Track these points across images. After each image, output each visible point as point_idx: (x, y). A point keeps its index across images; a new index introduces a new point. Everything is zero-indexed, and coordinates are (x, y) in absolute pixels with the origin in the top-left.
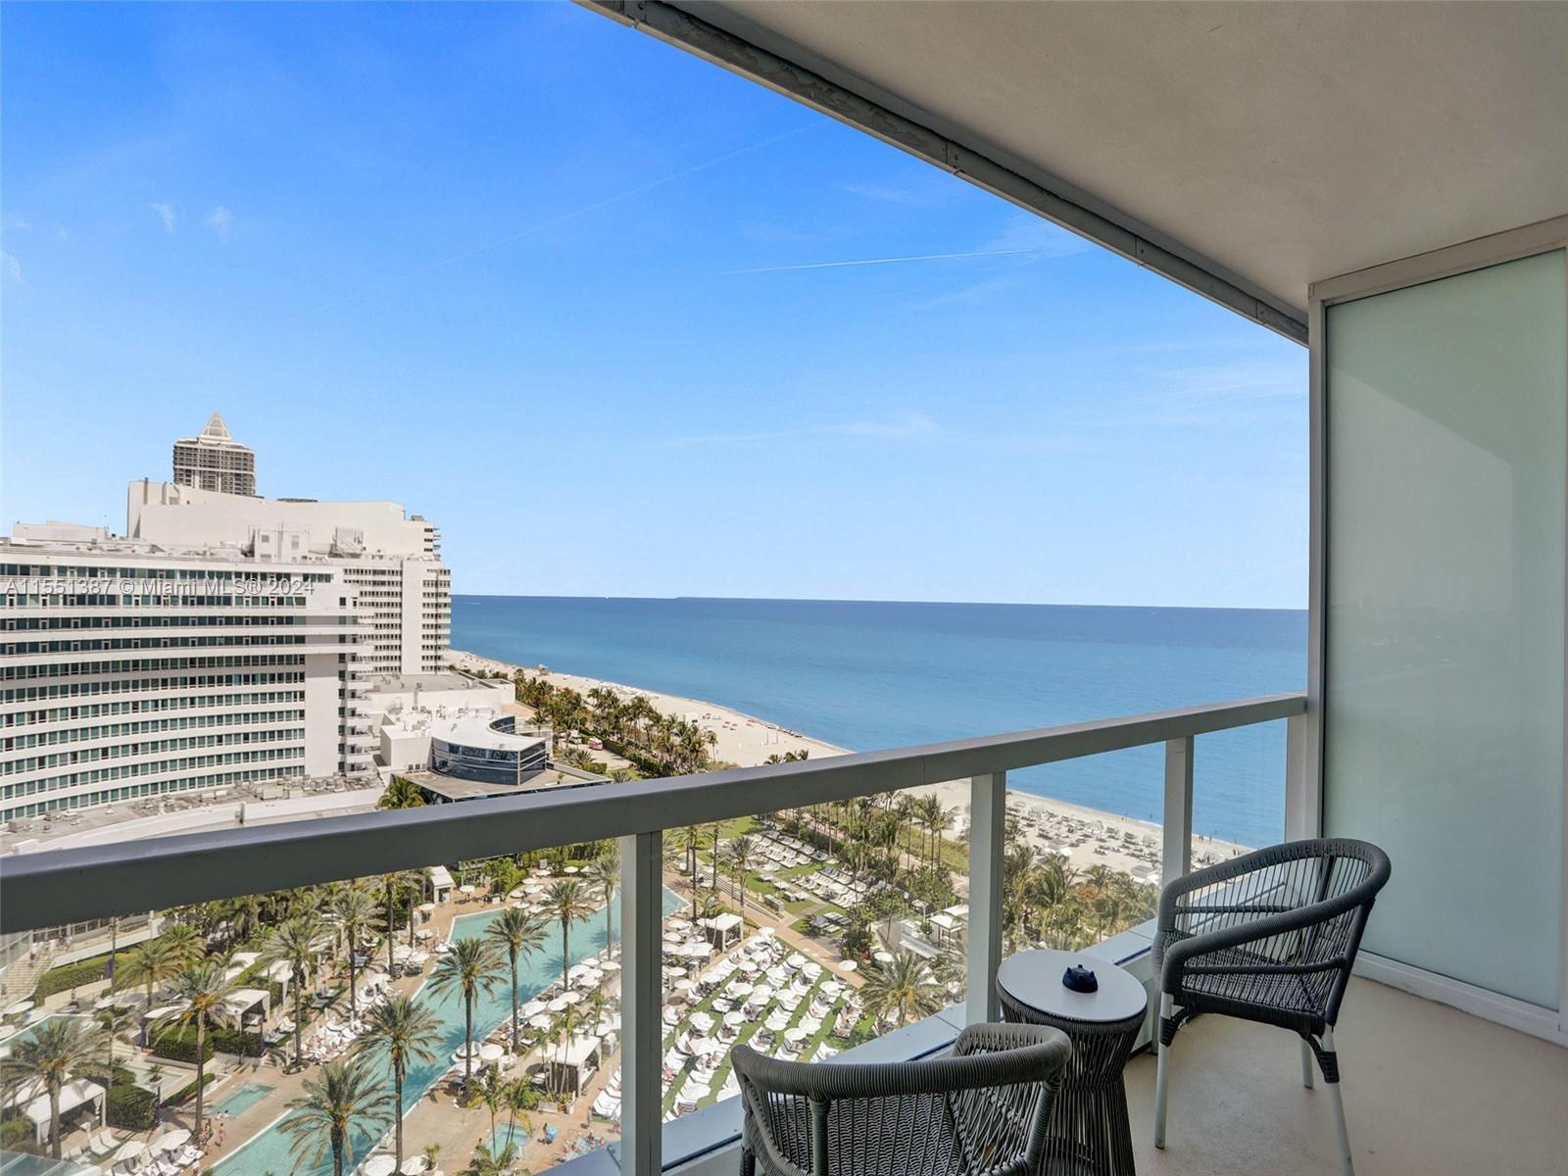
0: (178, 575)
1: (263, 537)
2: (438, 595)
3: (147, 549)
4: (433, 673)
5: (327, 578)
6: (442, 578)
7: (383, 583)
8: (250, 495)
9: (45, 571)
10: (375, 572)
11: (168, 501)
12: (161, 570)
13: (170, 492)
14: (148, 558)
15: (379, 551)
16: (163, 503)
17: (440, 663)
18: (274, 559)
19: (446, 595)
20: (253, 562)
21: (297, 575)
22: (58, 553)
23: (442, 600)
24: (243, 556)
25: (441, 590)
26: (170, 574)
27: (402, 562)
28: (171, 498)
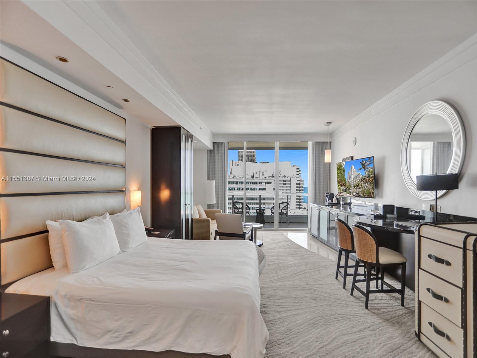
0: (238, 183)
1: (257, 173)
2: (300, 187)
3: (233, 177)
4: (299, 209)
5: (270, 183)
6: (301, 182)
7: (285, 184)
8: (255, 162)
10: (283, 181)
12: (235, 182)
13: (237, 163)
14: (233, 179)
15: (285, 175)
16: (236, 166)
17: (301, 207)
18: (258, 178)
19: (302, 187)
20: (254, 179)
21: (264, 182)
23: (301, 189)
24: (252, 178)
25: (301, 186)
26: (237, 183)
27: (290, 178)
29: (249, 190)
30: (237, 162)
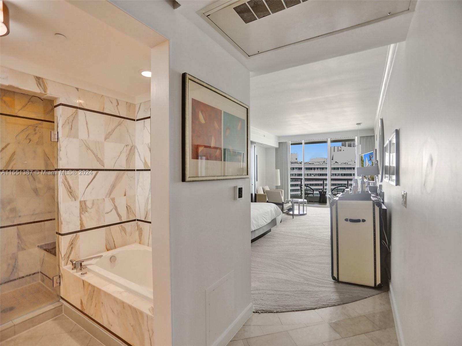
3: (335, 163)
9: (314, 169)
11: (339, 150)
12: (336, 168)
16: (338, 151)
22: (317, 165)
26: (338, 169)
28: (340, 150)
29: (351, 176)
30: (339, 147)
